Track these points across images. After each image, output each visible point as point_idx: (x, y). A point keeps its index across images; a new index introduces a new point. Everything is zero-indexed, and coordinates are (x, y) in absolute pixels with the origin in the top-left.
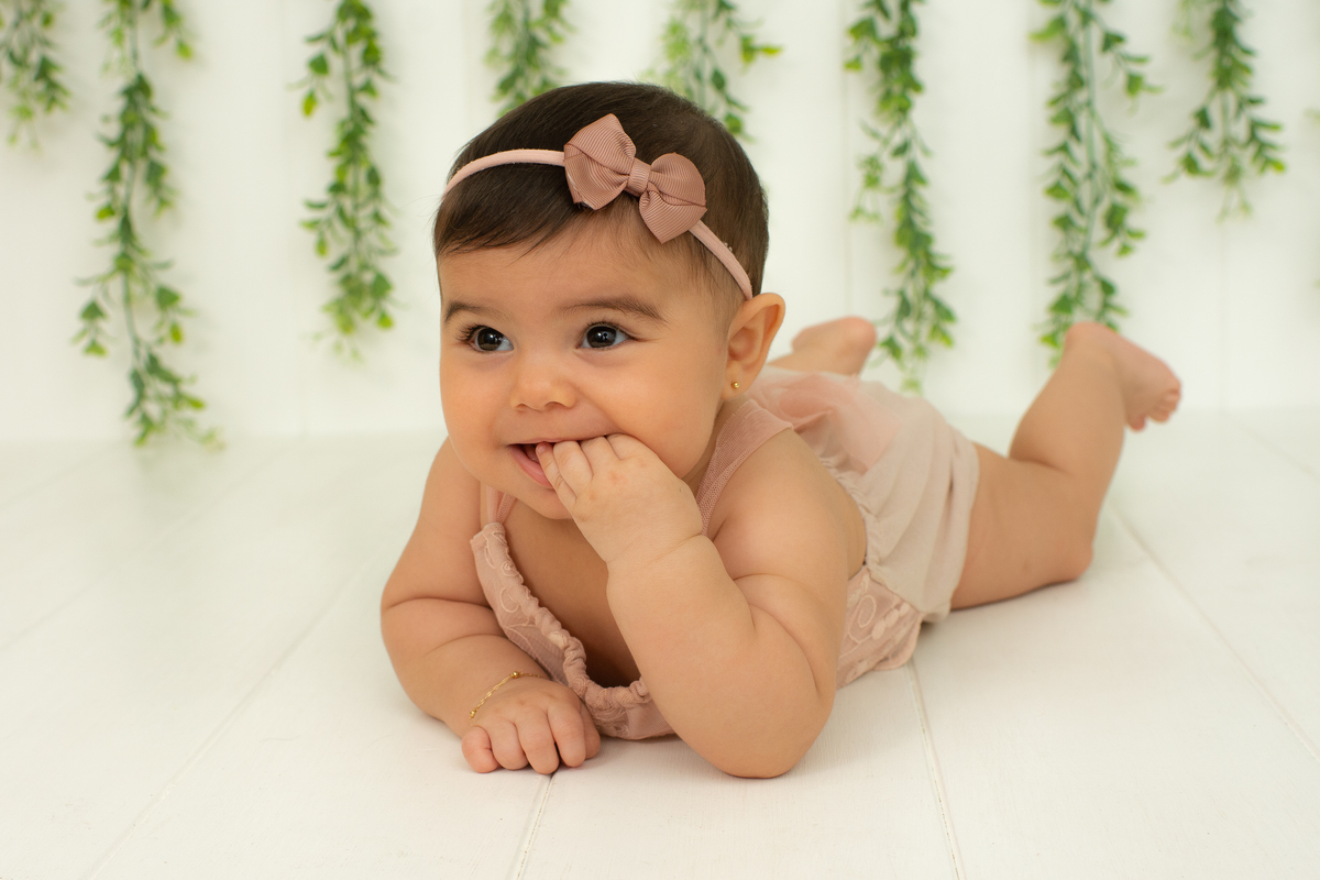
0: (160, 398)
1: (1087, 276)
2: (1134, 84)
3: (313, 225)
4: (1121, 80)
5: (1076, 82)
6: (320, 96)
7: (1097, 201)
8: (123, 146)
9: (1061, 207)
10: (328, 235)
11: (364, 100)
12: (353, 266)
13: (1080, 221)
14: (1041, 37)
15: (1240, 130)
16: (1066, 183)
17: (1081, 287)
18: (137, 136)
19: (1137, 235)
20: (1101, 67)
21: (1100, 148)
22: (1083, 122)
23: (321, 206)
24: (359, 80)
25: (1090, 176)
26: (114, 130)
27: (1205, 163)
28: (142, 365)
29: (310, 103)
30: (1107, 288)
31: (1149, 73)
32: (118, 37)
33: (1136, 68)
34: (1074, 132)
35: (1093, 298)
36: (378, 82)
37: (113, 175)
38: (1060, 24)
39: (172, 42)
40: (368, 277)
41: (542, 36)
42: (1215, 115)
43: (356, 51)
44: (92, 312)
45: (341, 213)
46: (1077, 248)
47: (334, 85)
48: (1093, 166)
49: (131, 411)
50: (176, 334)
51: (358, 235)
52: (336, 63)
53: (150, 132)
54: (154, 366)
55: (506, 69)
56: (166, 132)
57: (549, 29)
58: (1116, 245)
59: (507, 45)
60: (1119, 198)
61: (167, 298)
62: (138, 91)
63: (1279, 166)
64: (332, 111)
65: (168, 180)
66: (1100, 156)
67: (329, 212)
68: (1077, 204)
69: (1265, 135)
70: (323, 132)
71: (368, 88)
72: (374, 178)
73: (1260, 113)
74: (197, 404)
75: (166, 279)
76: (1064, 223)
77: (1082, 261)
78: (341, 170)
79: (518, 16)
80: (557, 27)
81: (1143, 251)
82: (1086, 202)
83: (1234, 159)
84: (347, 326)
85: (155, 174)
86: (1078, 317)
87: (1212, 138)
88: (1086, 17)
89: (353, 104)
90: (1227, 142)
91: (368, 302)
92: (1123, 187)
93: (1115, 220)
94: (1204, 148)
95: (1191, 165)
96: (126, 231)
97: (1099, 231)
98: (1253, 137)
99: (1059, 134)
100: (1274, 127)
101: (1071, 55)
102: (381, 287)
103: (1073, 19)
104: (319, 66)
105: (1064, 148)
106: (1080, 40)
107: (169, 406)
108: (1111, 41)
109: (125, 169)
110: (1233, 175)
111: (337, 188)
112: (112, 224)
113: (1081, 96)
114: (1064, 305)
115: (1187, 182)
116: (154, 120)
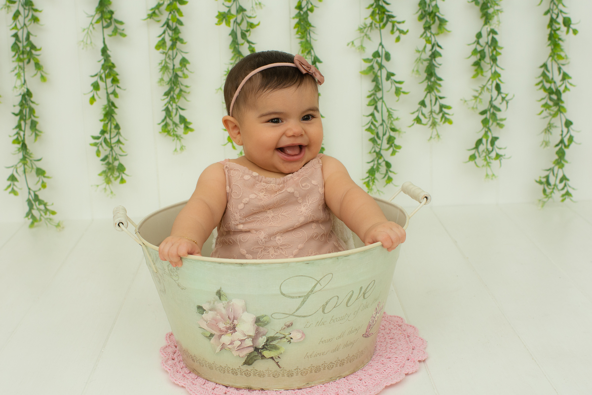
0: (39, 210)
1: (380, 161)
2: (398, 91)
3: (96, 144)
4: (394, 89)
5: (378, 88)
6: (96, 97)
7: (384, 135)
8: (21, 115)
9: (372, 136)
10: (100, 148)
11: (112, 97)
12: (110, 160)
13: (379, 142)
14: (365, 73)
15: (436, 108)
16: (373, 127)
17: (379, 164)
18: (26, 111)
19: (399, 147)
20: (386, 85)
21: (386, 114)
22: (379, 104)
23: (98, 138)
24: (110, 90)
25: (382, 125)
26: (17, 110)
27: (424, 120)
28: (32, 197)
29: (93, 100)
30: (388, 165)
31: (404, 87)
32: (18, 75)
33: (398, 85)
34: (376, 108)
35: (383, 169)
36: (118, 90)
37: (19, 127)
38: (372, 68)
39: (39, 75)
40: (116, 164)
41: (180, 73)
42: (427, 102)
43: (109, 80)
44: (13, 178)
45: (105, 140)
46: (377, 150)
47: (102, 93)
48: (383, 121)
49: (27, 215)
50: (44, 185)
51: (112, 148)
52: (102, 84)
53: (32, 111)
54: (36, 198)
55: (166, 88)
56: (38, 110)
57: (182, 71)
58: (391, 150)
59: (167, 78)
60: (392, 134)
61: (40, 172)
62: (27, 95)
63: (450, 122)
64: (101, 102)
65: (38, 127)
66: (385, 118)
67: (101, 140)
68: (377, 134)
69: (445, 110)
70: (97, 110)
71: (114, 93)
72: (117, 127)
73: (442, 102)
74: (53, 213)
75: (39, 165)
76: (373, 140)
77: (379, 155)
78: (106, 125)
79: (171, 66)
80: (185, 71)
81: (400, 153)
82: (381, 135)
83: (434, 118)
84: (108, 181)
85: (34, 125)
86: (377, 175)
87: (426, 111)
88: (381, 67)
89: (109, 100)
90: (431, 112)
91: (116, 174)
92: (393, 130)
93: (391, 140)
94: (423, 114)
95: (418, 120)
96: (24, 147)
97: (385, 145)
98: (441, 111)
99: (371, 109)
100: (448, 107)
101: (375, 79)
102: (121, 168)
103: (376, 67)
104: (96, 86)
105: (372, 115)
106: (379, 74)
107: (43, 214)
108: (390, 75)
109: (23, 123)
110: (434, 124)
111: (103, 132)
112: (19, 146)
113: (379, 95)
114: (372, 172)
115: (417, 126)
116: (33, 105)
